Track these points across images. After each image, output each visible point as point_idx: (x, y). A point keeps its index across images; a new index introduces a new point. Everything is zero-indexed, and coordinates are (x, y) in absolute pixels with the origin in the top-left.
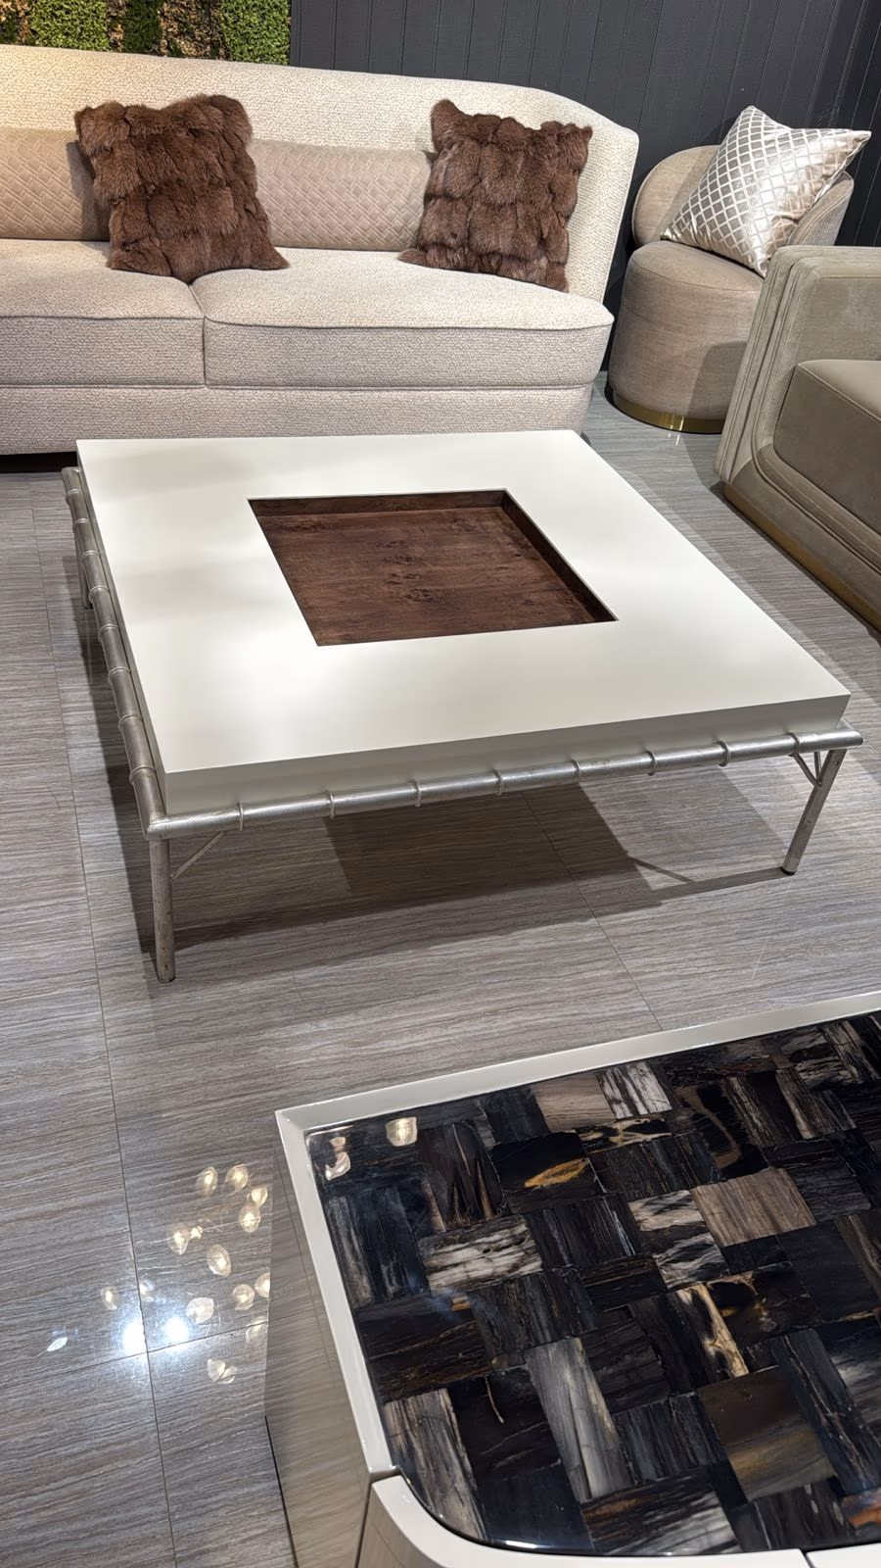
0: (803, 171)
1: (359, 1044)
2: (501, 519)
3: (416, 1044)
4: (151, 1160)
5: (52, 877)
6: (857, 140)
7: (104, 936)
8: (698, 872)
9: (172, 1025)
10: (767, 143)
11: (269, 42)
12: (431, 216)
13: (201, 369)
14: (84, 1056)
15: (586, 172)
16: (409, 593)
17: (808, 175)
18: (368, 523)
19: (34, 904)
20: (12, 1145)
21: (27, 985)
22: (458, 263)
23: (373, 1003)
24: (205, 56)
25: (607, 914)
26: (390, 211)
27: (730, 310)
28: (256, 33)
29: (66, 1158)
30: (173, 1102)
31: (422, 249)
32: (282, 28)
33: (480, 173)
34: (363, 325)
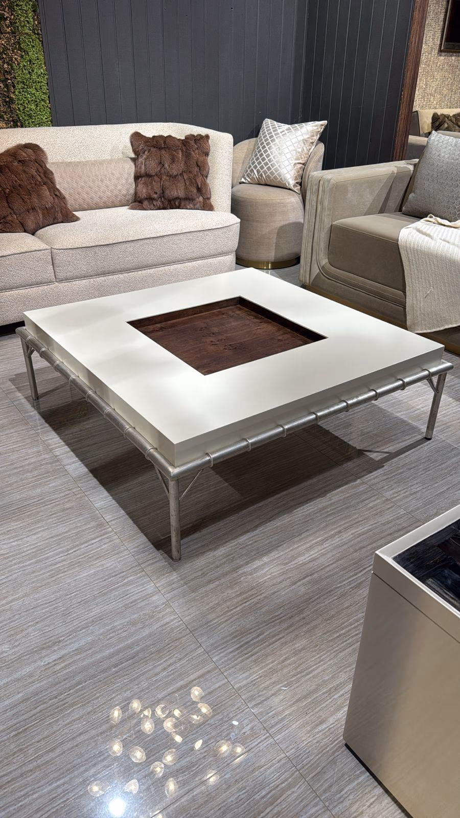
0: (302, 142)
1: (287, 563)
2: (242, 309)
3: (313, 556)
4: (219, 645)
5: (92, 528)
6: (322, 125)
7: (134, 548)
8: (392, 448)
9: (192, 580)
10: (281, 132)
11: (42, 117)
12: (140, 187)
13: (53, 274)
14: (156, 607)
15: (211, 154)
16: (224, 347)
17: (304, 143)
18: (184, 323)
19: (90, 543)
20: (145, 660)
21: (109, 582)
22: (160, 206)
23: (282, 543)
24: (11, 127)
25: (363, 476)
26: (120, 187)
27: (284, 208)
28: (34, 113)
29: (177, 657)
30: (213, 615)
31: (138, 202)
32: (47, 109)
33: (162, 162)
34: (129, 240)
